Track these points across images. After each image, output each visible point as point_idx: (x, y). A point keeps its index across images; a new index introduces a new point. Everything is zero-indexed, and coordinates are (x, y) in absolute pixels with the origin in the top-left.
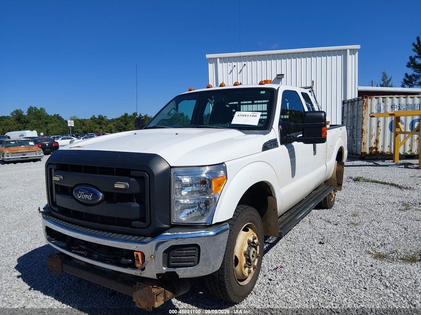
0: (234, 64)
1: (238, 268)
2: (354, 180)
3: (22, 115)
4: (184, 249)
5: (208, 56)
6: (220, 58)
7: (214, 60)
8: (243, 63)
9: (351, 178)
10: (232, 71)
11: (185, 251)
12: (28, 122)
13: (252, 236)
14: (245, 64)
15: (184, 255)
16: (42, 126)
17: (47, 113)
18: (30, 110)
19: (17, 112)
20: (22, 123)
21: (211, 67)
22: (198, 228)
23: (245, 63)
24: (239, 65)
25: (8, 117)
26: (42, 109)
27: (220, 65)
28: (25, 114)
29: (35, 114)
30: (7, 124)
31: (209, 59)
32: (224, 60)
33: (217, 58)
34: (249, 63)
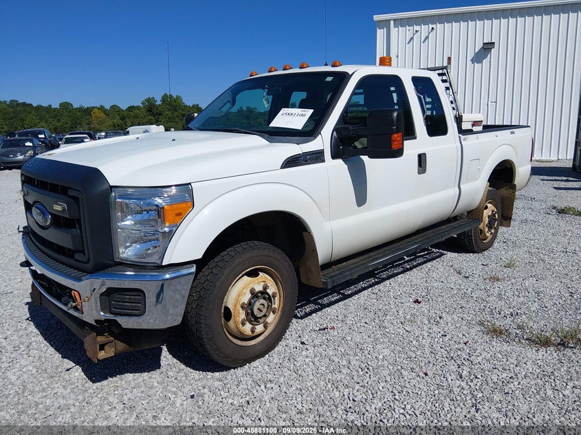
0: (417, 28)
1: (231, 323)
2: (559, 212)
3: (154, 105)
4: (126, 293)
5: (377, 18)
6: (394, 20)
7: (385, 24)
8: (431, 26)
9: (554, 208)
10: (412, 38)
11: (127, 297)
12: (160, 114)
13: (263, 283)
14: (433, 28)
15: (127, 300)
16: (177, 119)
17: (184, 103)
18: (164, 98)
19: (148, 100)
20: (153, 115)
21: (381, 34)
22: (146, 269)
23: (434, 26)
24: (424, 29)
25: (138, 108)
26: (178, 97)
27: (394, 31)
28: (159, 103)
29: (170, 104)
30: (136, 117)
31: (379, 21)
32: (401, 23)
33: (390, 20)
34: (439, 26)
